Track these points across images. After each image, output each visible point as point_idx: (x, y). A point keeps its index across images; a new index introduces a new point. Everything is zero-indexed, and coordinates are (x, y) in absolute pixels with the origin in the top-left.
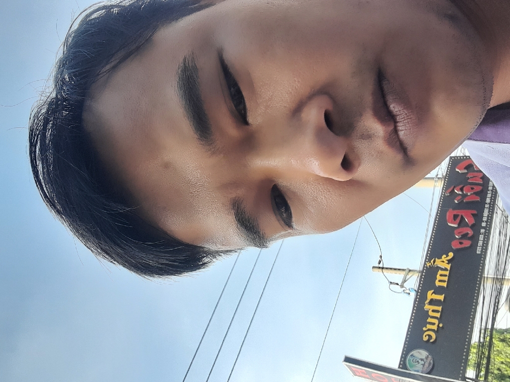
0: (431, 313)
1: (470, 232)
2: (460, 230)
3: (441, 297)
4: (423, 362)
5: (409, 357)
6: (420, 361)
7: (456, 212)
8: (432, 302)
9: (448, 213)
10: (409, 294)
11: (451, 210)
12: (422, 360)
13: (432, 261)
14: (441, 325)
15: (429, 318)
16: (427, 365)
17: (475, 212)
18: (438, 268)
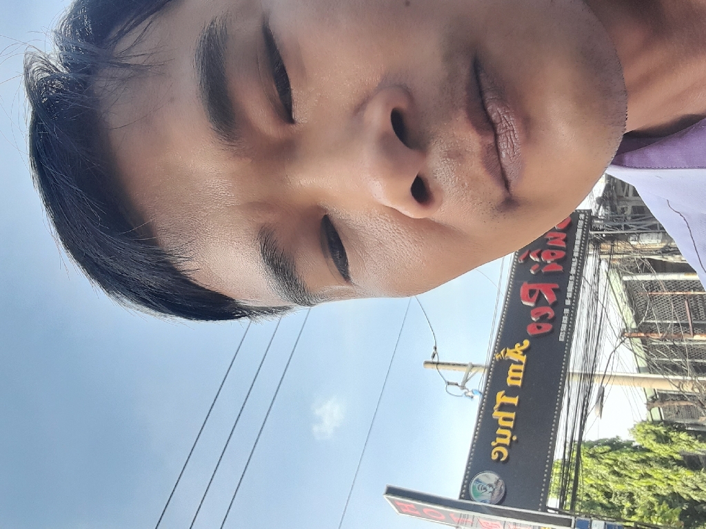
0: (501, 423)
1: (551, 313)
2: (537, 310)
3: (514, 401)
4: (491, 489)
5: (473, 483)
6: (488, 488)
7: (532, 286)
8: (503, 407)
9: (522, 288)
10: (472, 397)
11: (525, 283)
12: (490, 486)
13: (502, 352)
14: (515, 438)
15: (499, 429)
16: (496, 492)
17: (557, 286)
18: (511, 362)
